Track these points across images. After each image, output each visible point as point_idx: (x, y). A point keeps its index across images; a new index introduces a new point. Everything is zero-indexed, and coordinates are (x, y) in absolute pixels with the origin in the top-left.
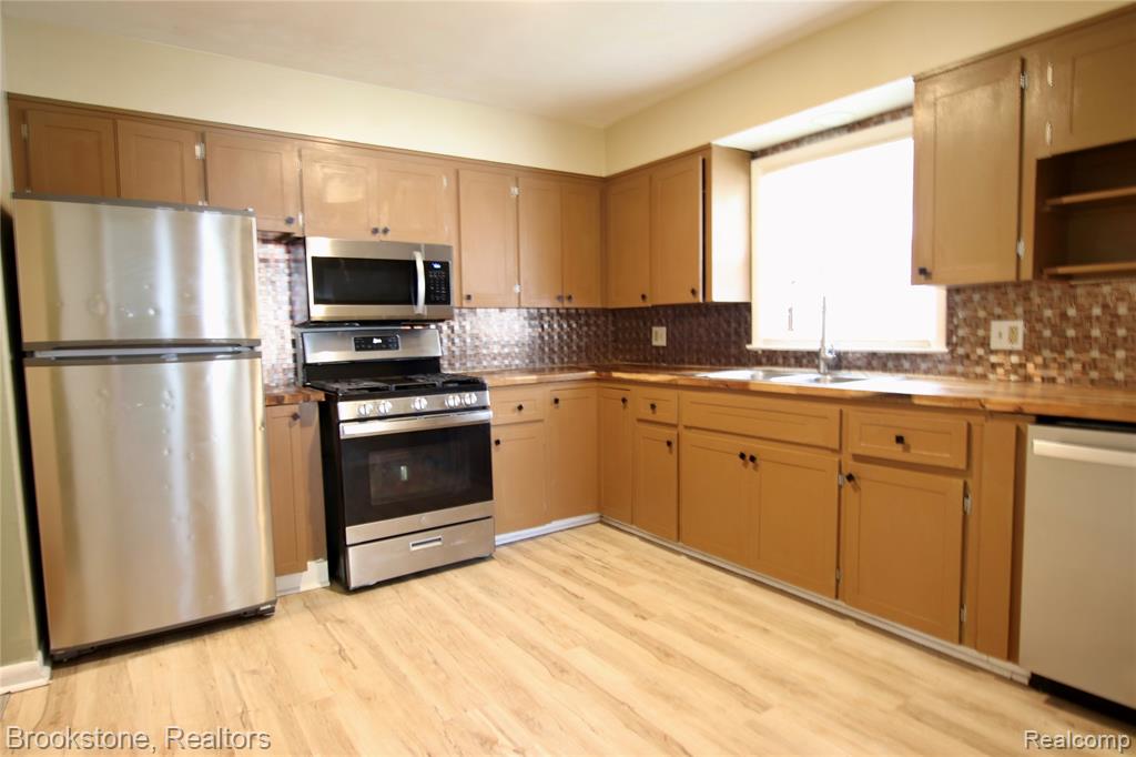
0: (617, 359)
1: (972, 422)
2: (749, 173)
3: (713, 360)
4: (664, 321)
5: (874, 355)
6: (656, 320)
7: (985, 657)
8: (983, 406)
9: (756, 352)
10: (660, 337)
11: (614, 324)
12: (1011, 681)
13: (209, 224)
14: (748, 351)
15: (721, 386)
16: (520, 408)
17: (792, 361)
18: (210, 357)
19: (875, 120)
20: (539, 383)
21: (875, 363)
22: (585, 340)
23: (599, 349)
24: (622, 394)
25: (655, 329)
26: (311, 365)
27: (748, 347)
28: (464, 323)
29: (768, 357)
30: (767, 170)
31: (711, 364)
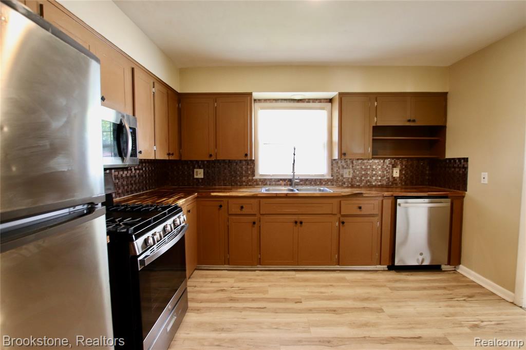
3: (233, 184)
4: (202, 166)
6: (196, 166)
7: (375, 267)
10: (199, 174)
12: (384, 270)
14: (253, 180)
24: (219, 203)
25: (196, 170)
30: (262, 108)
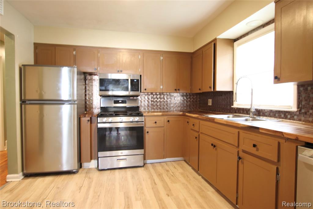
0: (200, 109)
1: (280, 142)
2: (233, 47)
3: (223, 111)
4: (211, 97)
5: (271, 111)
8: (283, 136)
9: (235, 108)
10: (210, 102)
11: (200, 98)
13: (65, 71)
14: (233, 108)
15: (208, 120)
16: (156, 122)
17: (245, 112)
18: (63, 104)
19: (272, 22)
20: (162, 115)
21: (271, 114)
22: (189, 103)
23: (194, 106)
24: (187, 120)
25: (209, 100)
26: (102, 107)
27: (232, 106)
28: (149, 97)
29: (238, 110)
30: (239, 45)
31: (223, 112)
